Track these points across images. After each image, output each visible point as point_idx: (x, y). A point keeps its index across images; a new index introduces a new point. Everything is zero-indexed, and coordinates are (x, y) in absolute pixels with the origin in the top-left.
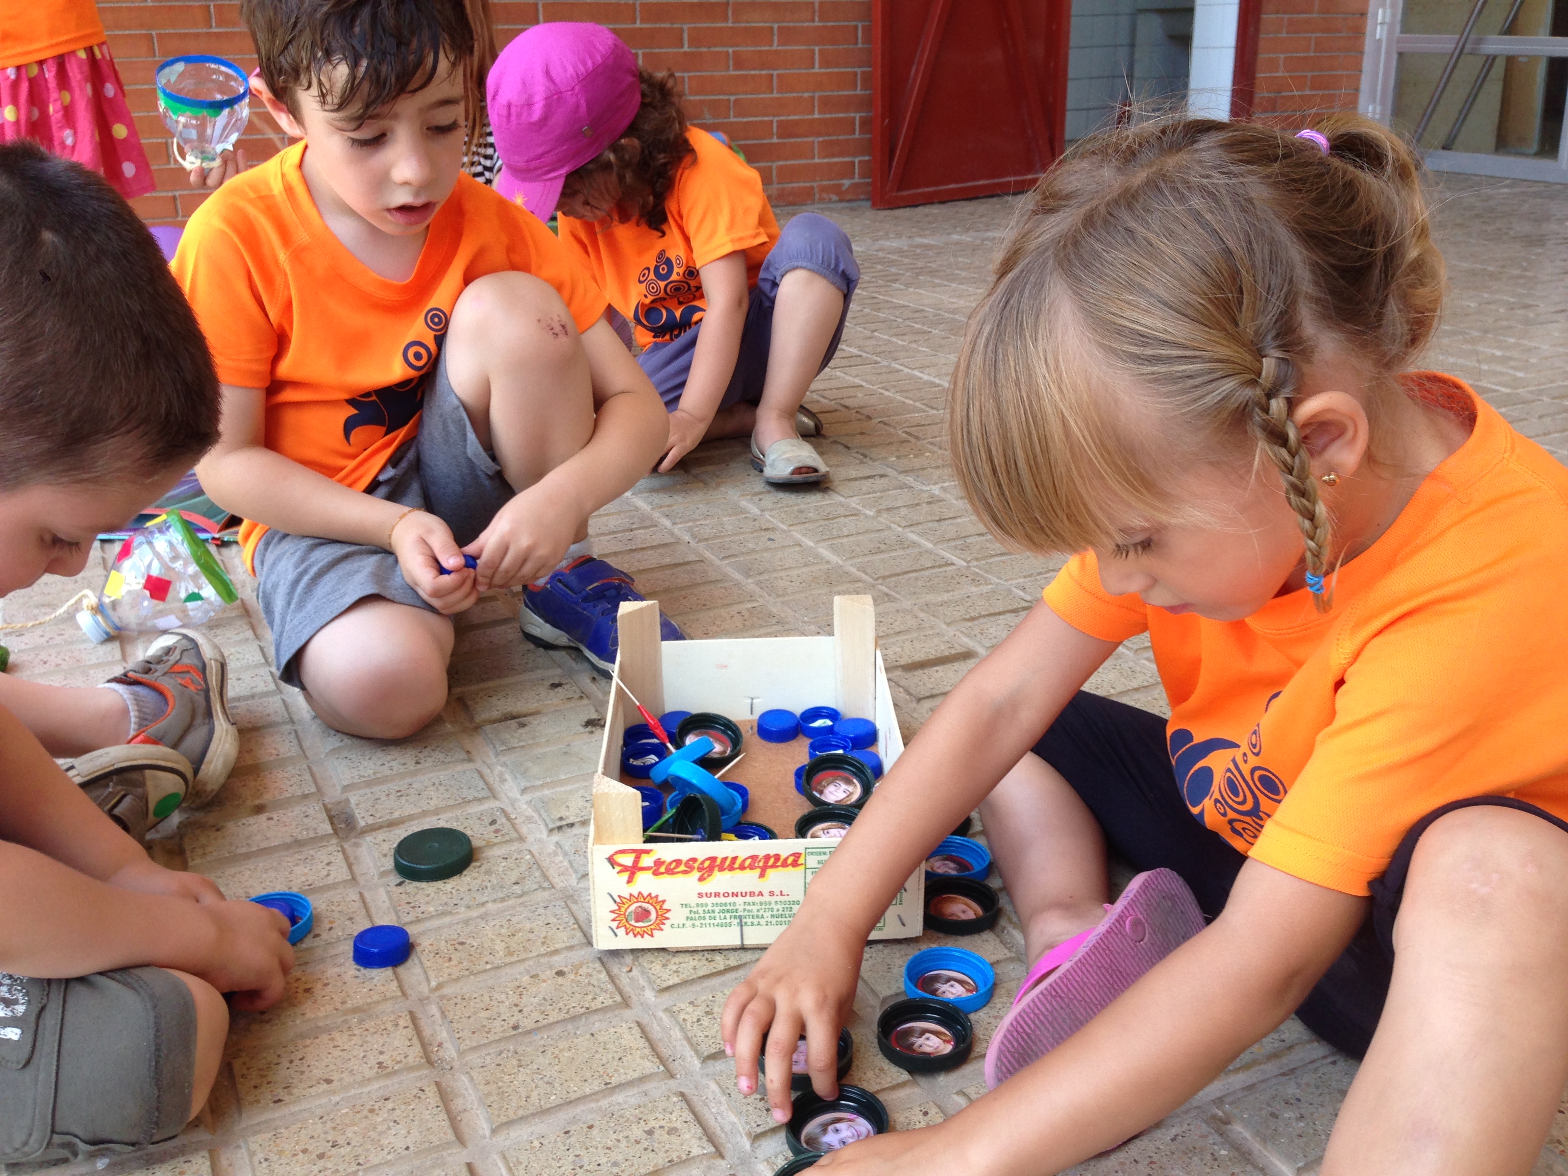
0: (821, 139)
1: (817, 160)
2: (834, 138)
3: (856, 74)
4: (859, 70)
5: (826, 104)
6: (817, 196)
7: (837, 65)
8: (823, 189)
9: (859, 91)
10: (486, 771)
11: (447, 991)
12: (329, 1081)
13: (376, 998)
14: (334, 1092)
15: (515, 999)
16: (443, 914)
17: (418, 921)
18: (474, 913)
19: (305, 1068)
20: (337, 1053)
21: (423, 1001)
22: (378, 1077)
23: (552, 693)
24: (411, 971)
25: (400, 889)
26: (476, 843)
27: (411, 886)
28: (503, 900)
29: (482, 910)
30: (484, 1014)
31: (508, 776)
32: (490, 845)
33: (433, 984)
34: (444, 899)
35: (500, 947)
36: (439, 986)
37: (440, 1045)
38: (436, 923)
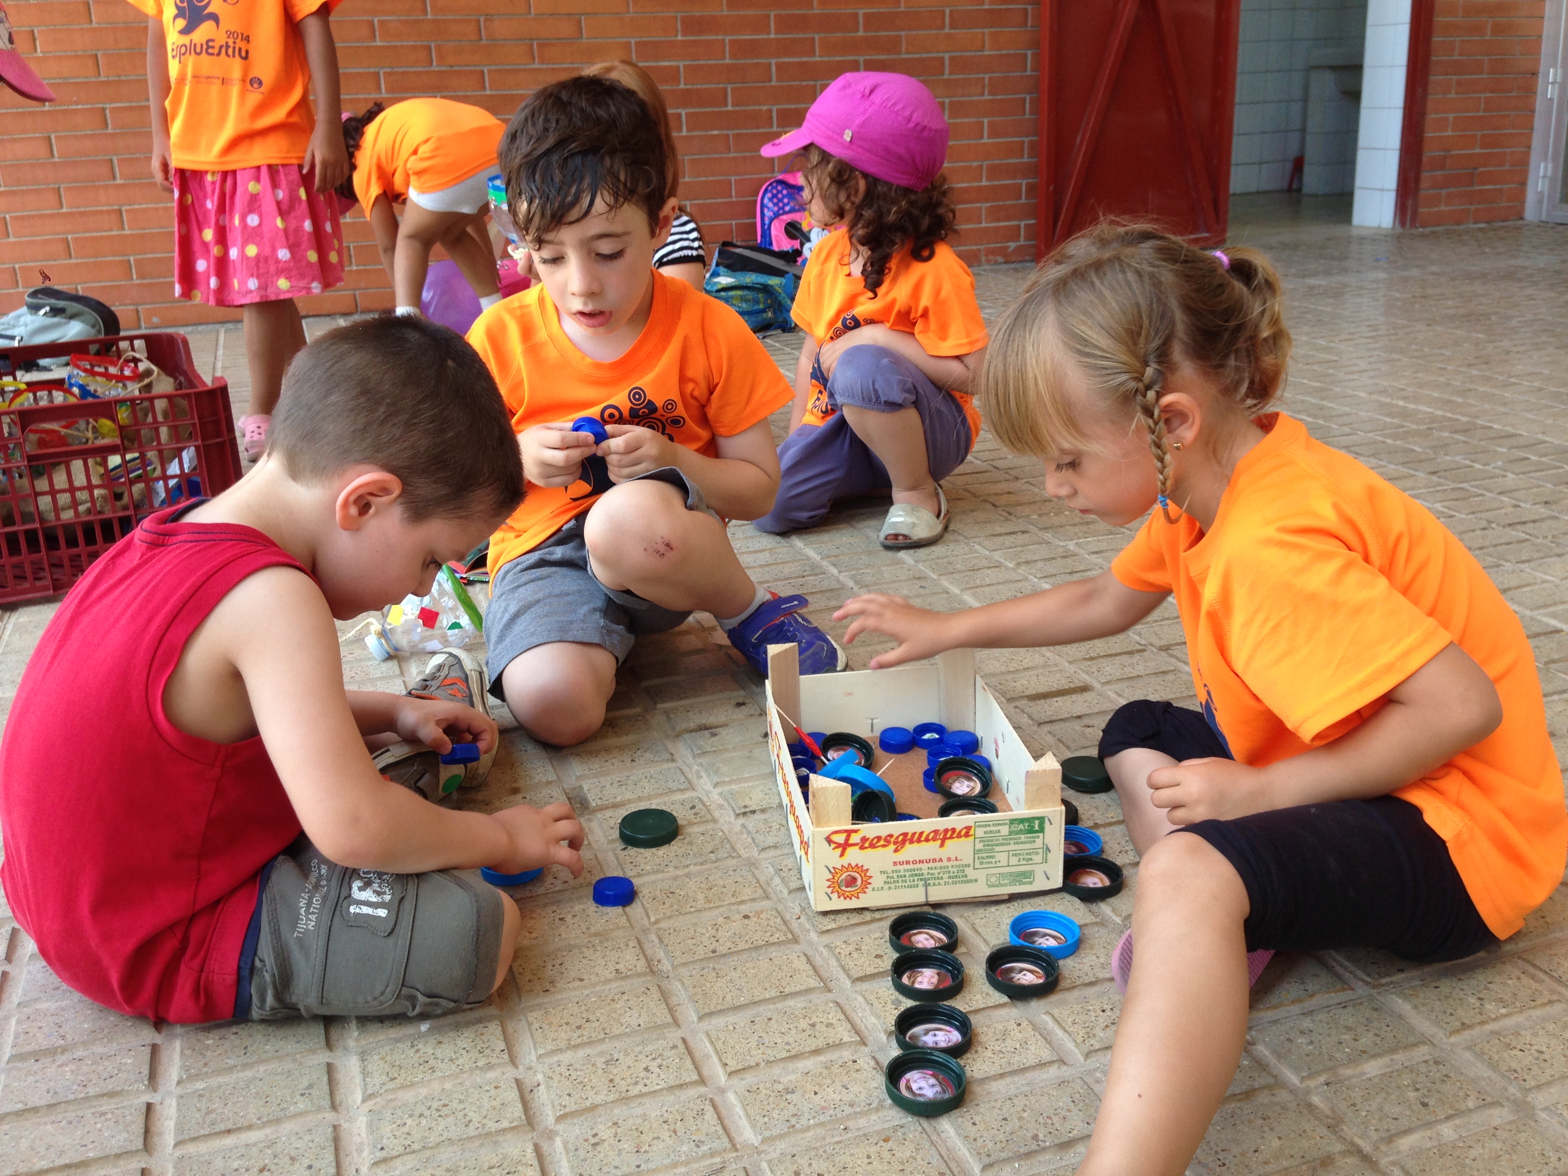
0: (988, 205)
1: (984, 225)
2: (1001, 203)
3: (1023, 142)
4: (1026, 139)
5: (994, 172)
6: (983, 259)
7: (1006, 135)
8: (989, 252)
9: (1025, 160)
10: (685, 769)
11: (662, 925)
12: (581, 980)
13: (611, 927)
14: (585, 987)
15: (713, 932)
16: (657, 871)
17: (639, 875)
18: (680, 873)
19: (563, 970)
20: (585, 961)
21: (645, 931)
22: (616, 979)
23: (737, 710)
24: (635, 910)
25: (625, 853)
26: (680, 822)
27: (633, 851)
28: (702, 864)
29: (687, 870)
30: (690, 941)
31: (703, 774)
32: (691, 824)
33: (653, 919)
34: (658, 861)
35: (700, 896)
36: (657, 922)
37: (659, 961)
38: (653, 878)
